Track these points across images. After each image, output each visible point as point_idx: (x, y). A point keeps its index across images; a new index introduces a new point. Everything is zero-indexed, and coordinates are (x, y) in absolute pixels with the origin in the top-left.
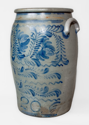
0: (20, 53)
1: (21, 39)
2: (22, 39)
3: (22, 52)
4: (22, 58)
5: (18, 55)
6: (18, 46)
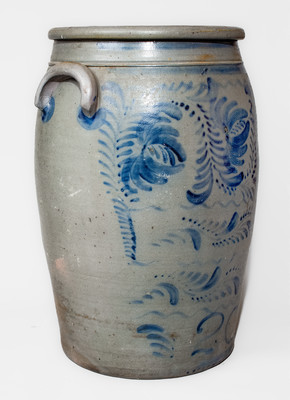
0: (233, 170)
1: (233, 127)
2: (235, 124)
3: (237, 167)
4: (237, 184)
5: (223, 179)
6: (222, 149)
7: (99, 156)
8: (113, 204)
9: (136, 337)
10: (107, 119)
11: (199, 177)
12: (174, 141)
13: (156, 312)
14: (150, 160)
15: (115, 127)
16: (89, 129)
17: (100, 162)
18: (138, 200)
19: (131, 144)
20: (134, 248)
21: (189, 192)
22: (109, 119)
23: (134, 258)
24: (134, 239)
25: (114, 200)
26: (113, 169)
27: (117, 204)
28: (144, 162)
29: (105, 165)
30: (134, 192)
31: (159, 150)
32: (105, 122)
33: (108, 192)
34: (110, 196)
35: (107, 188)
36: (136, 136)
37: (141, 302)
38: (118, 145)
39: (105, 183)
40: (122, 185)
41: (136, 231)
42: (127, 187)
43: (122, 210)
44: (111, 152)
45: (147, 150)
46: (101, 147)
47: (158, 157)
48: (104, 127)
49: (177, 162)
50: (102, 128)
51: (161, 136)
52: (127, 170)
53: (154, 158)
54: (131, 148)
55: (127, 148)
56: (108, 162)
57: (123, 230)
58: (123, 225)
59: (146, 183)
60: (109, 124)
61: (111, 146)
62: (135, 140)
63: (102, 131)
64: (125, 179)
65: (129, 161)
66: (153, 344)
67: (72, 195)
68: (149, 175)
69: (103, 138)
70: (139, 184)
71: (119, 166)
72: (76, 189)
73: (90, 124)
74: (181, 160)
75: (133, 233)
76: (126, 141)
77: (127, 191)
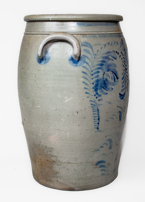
7: (83, 80)
8: (90, 103)
9: (95, 168)
10: (86, 61)
11: (123, 86)
12: (115, 70)
13: (104, 154)
14: (107, 80)
15: (90, 64)
16: (76, 66)
17: (83, 82)
18: (102, 99)
19: (98, 72)
20: (98, 123)
21: (120, 94)
22: (87, 60)
23: (98, 129)
24: (99, 119)
25: (91, 101)
26: (90, 85)
27: (92, 103)
28: (104, 81)
29: (86, 84)
30: (100, 96)
31: (110, 75)
32: (85, 62)
33: (88, 97)
34: (89, 99)
35: (87, 95)
36: (100, 68)
37: (98, 150)
38: (92, 73)
39: (86, 93)
40: (95, 93)
41: (100, 115)
42: (97, 93)
43: (94, 105)
44: (89, 77)
45: (105, 75)
46: (83, 75)
47: (109, 78)
48: (85, 65)
49: (116, 80)
50: (84, 65)
51: (110, 67)
52: (97, 85)
53: (108, 78)
54: (99, 74)
55: (96, 75)
56: (87, 82)
57: (94, 115)
58: (95, 113)
59: (105, 91)
60: (87, 63)
61: (88, 73)
62: (100, 70)
63: (84, 67)
64: (96, 90)
65: (97, 81)
66: (102, 170)
67: (66, 101)
68: (106, 87)
69: (85, 70)
70: (102, 92)
71: (93, 84)
72: (69, 97)
73: (77, 63)
74: (117, 78)
75: (99, 116)
76: (96, 71)
77: (97, 96)
